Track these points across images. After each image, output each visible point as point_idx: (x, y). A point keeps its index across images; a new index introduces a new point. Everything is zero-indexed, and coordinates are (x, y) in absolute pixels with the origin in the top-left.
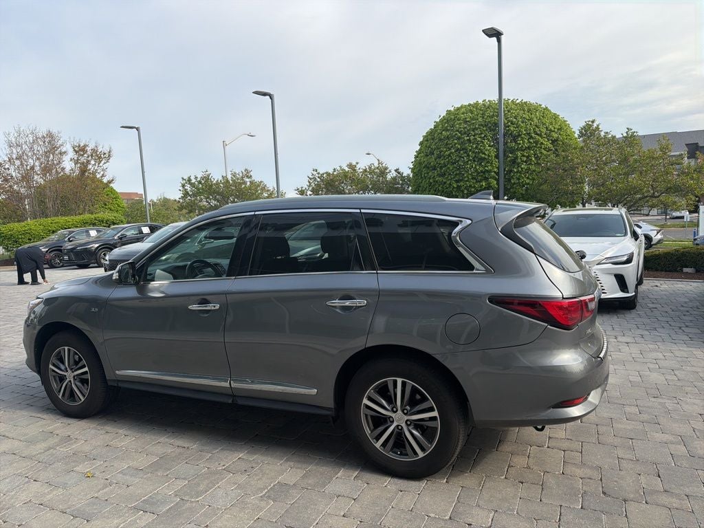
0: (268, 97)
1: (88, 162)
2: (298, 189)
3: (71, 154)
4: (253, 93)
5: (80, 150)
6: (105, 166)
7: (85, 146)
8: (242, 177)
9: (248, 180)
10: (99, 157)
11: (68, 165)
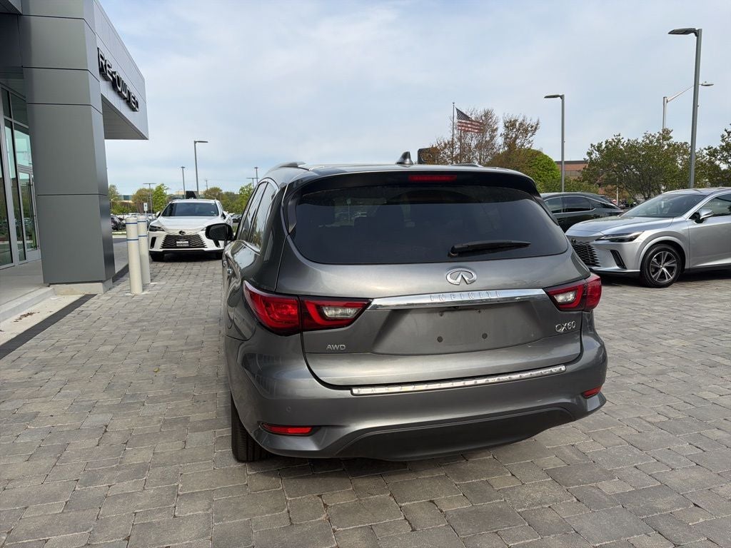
0: (693, 34)
1: (516, 138)
2: (709, 148)
3: (501, 130)
4: (670, 33)
5: (511, 125)
6: (531, 139)
7: (516, 121)
8: (658, 140)
9: (665, 142)
10: (526, 130)
11: (499, 141)
